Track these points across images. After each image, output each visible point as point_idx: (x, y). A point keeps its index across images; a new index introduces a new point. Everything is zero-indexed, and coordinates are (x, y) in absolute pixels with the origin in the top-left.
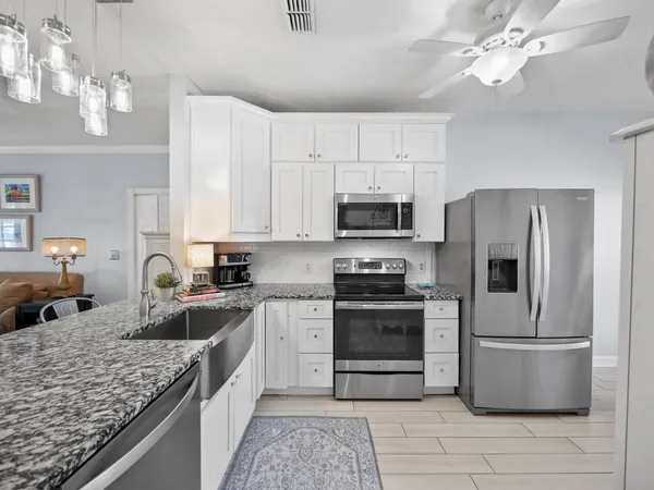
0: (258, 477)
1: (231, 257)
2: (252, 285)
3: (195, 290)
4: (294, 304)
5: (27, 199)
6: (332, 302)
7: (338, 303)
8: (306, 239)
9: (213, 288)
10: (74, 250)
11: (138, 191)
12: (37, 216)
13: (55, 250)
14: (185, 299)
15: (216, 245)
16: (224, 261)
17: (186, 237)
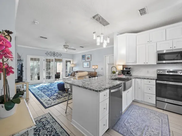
0: (133, 113)
1: (126, 68)
2: (131, 75)
3: (119, 74)
4: (142, 80)
5: (89, 59)
6: (155, 81)
7: (157, 81)
8: (147, 64)
9: (123, 75)
10: (96, 67)
11: (106, 56)
12: (91, 62)
13: (94, 67)
14: (117, 76)
15: (123, 65)
16: (125, 69)
17: (117, 64)
